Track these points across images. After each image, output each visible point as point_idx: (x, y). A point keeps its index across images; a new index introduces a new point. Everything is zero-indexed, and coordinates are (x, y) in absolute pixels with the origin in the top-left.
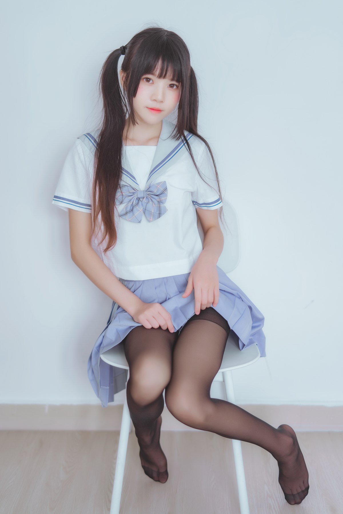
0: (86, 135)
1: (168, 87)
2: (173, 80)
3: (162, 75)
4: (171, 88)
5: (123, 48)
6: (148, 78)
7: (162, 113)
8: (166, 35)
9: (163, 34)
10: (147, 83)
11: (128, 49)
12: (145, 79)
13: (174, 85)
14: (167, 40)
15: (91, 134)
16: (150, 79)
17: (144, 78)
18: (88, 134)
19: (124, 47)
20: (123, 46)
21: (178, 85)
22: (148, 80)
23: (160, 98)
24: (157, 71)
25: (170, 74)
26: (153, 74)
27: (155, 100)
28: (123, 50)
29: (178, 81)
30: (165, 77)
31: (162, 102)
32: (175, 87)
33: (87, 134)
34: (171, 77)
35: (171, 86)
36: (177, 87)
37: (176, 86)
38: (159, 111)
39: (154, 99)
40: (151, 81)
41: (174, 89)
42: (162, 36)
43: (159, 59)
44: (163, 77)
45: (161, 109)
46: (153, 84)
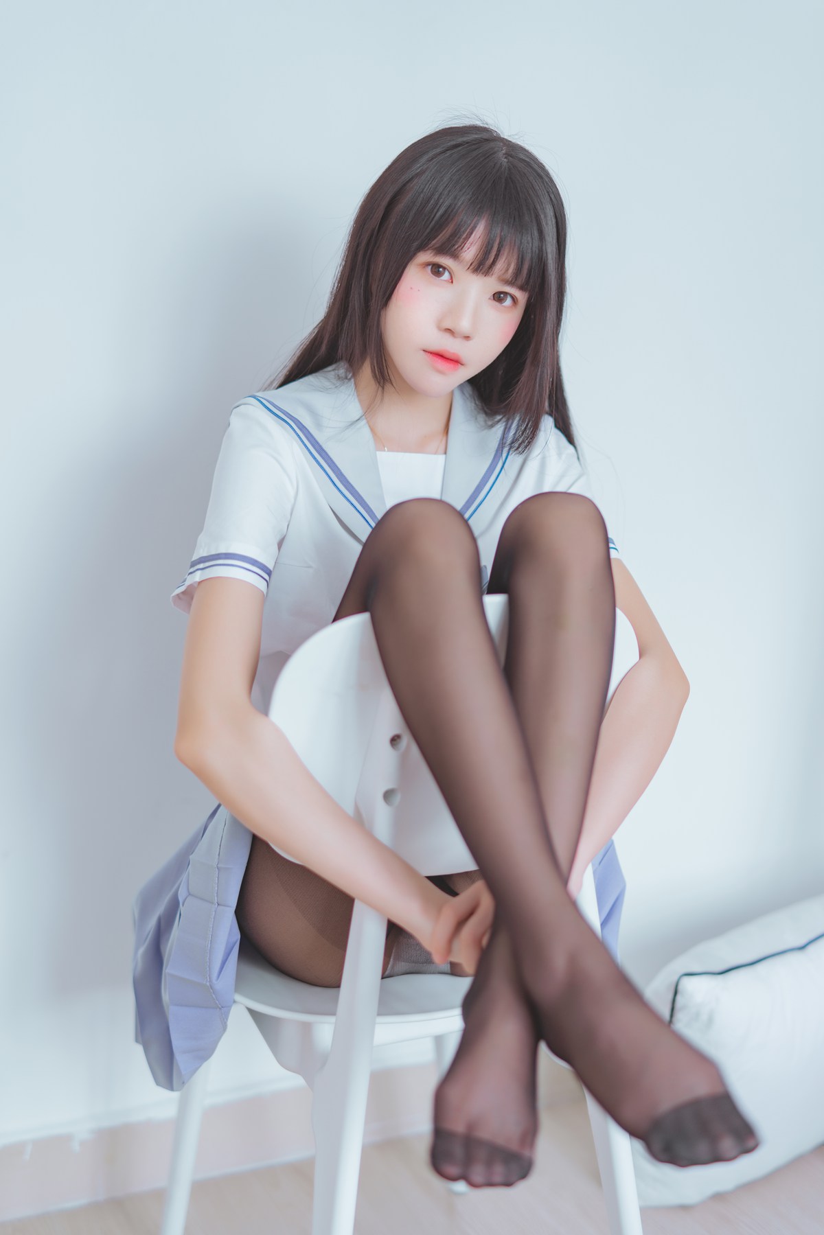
1: (489, 299)
2: (509, 280)
3: (482, 266)
4: (497, 304)
6: (440, 266)
8: (506, 154)
9: (496, 149)
10: (435, 279)
12: (430, 267)
14: (510, 169)
17: (423, 262)
21: (520, 298)
22: (437, 270)
23: (465, 325)
24: (470, 252)
25: (505, 265)
26: (455, 256)
27: (449, 331)
29: (522, 287)
31: (467, 338)
32: (508, 301)
34: (508, 274)
35: (498, 297)
36: (516, 301)
37: (514, 299)
38: (455, 361)
39: (448, 326)
40: (446, 276)
41: (505, 307)
42: (495, 153)
46: (450, 285)
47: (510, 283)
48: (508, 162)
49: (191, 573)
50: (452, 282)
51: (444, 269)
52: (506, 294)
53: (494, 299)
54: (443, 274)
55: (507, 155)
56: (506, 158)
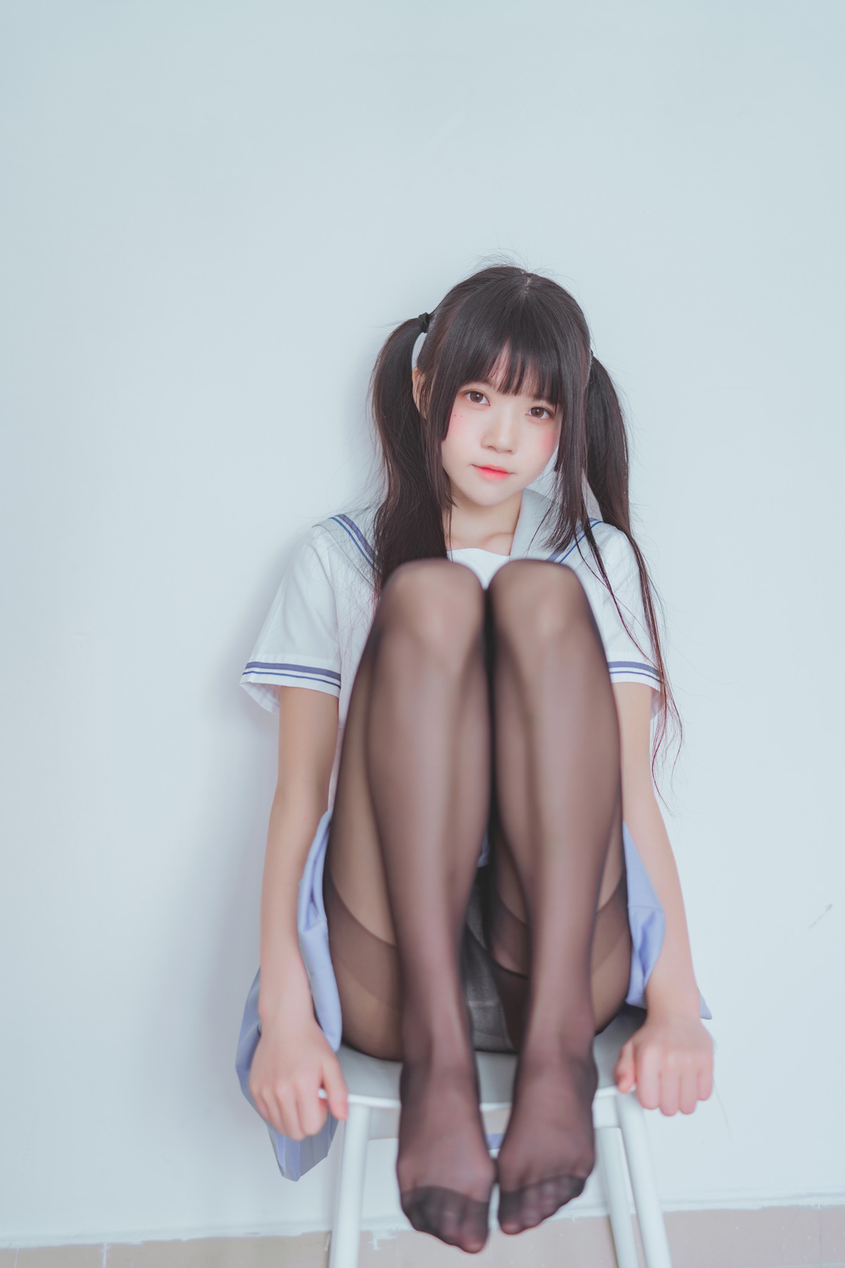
0: (338, 518)
1: (527, 414)
2: (538, 396)
3: (510, 387)
4: (535, 419)
5: (424, 318)
6: (477, 393)
7: (512, 478)
8: (529, 286)
9: (519, 283)
10: (476, 405)
12: (469, 395)
13: (542, 410)
15: (348, 516)
16: (482, 395)
17: (466, 393)
18: (344, 517)
19: (427, 315)
20: (426, 313)
21: (554, 412)
22: (477, 397)
23: (503, 440)
24: (499, 376)
25: (529, 383)
26: (486, 381)
27: (491, 447)
29: (552, 400)
30: (517, 391)
31: (510, 451)
32: (545, 415)
33: (339, 516)
34: (535, 390)
35: (536, 412)
36: (551, 415)
37: (549, 413)
38: (502, 472)
39: (490, 444)
40: (484, 401)
41: (543, 420)
43: (501, 347)
44: (513, 392)
45: (508, 469)
46: (489, 408)
49: (245, 673)
50: (490, 406)
53: (534, 415)
54: (482, 399)
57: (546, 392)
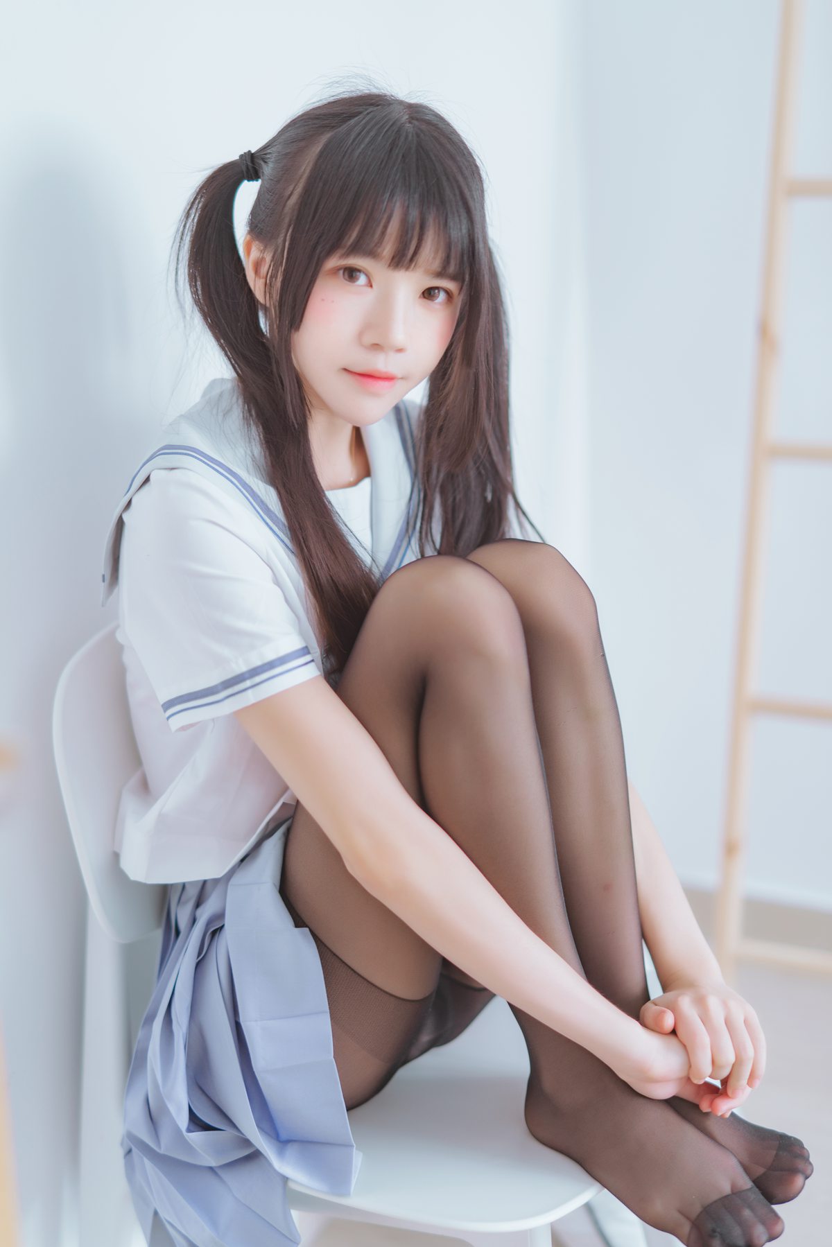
1: (418, 298)
2: (438, 271)
3: (402, 259)
4: (428, 302)
5: (248, 158)
6: (355, 270)
7: (400, 385)
9: (396, 115)
10: (350, 287)
11: (271, 165)
12: (341, 272)
13: (438, 290)
14: (418, 136)
17: (336, 269)
19: (252, 154)
20: (249, 152)
21: (455, 292)
22: (350, 274)
24: (388, 245)
25: (430, 253)
26: (372, 254)
27: (371, 345)
28: (249, 166)
29: (458, 277)
31: (400, 350)
32: (442, 297)
34: (436, 265)
35: (428, 294)
36: (450, 295)
37: (448, 293)
39: (371, 340)
40: (362, 279)
46: (369, 289)
47: (440, 275)
48: (414, 127)
50: (371, 286)
51: (359, 271)
52: (438, 288)
53: (424, 297)
54: (359, 278)
55: (412, 119)
56: (410, 122)
57: (452, 268)
